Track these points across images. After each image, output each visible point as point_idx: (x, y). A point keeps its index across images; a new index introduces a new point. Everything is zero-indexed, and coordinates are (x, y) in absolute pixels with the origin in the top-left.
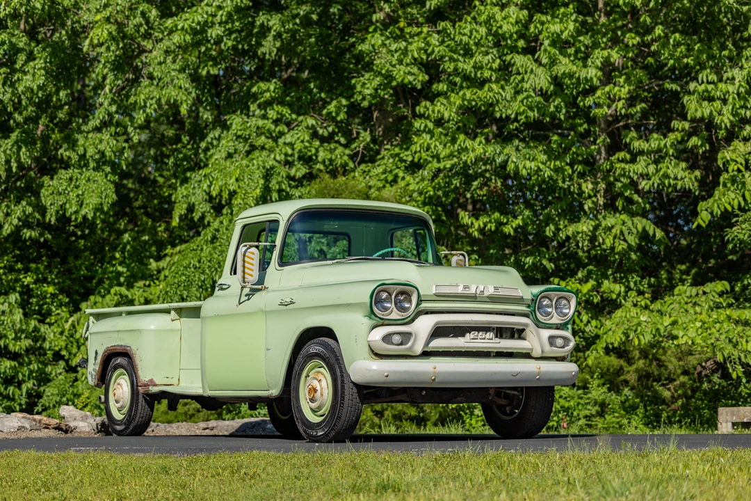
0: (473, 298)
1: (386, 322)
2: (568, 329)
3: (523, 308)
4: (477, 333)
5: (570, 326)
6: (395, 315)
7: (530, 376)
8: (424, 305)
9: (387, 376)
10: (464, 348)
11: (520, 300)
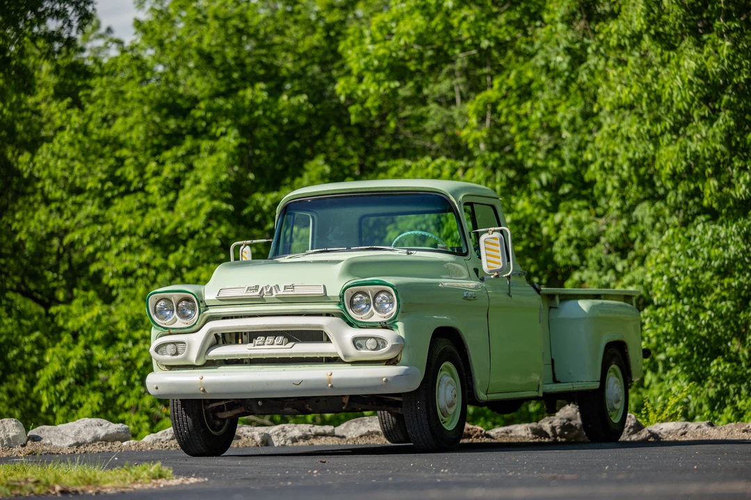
0: (261, 300)
1: (172, 331)
2: (397, 327)
3: (333, 307)
4: (262, 338)
5: (400, 324)
6: (180, 323)
7: (318, 384)
8: (212, 311)
9: (157, 388)
10: (247, 355)
11: (324, 298)
